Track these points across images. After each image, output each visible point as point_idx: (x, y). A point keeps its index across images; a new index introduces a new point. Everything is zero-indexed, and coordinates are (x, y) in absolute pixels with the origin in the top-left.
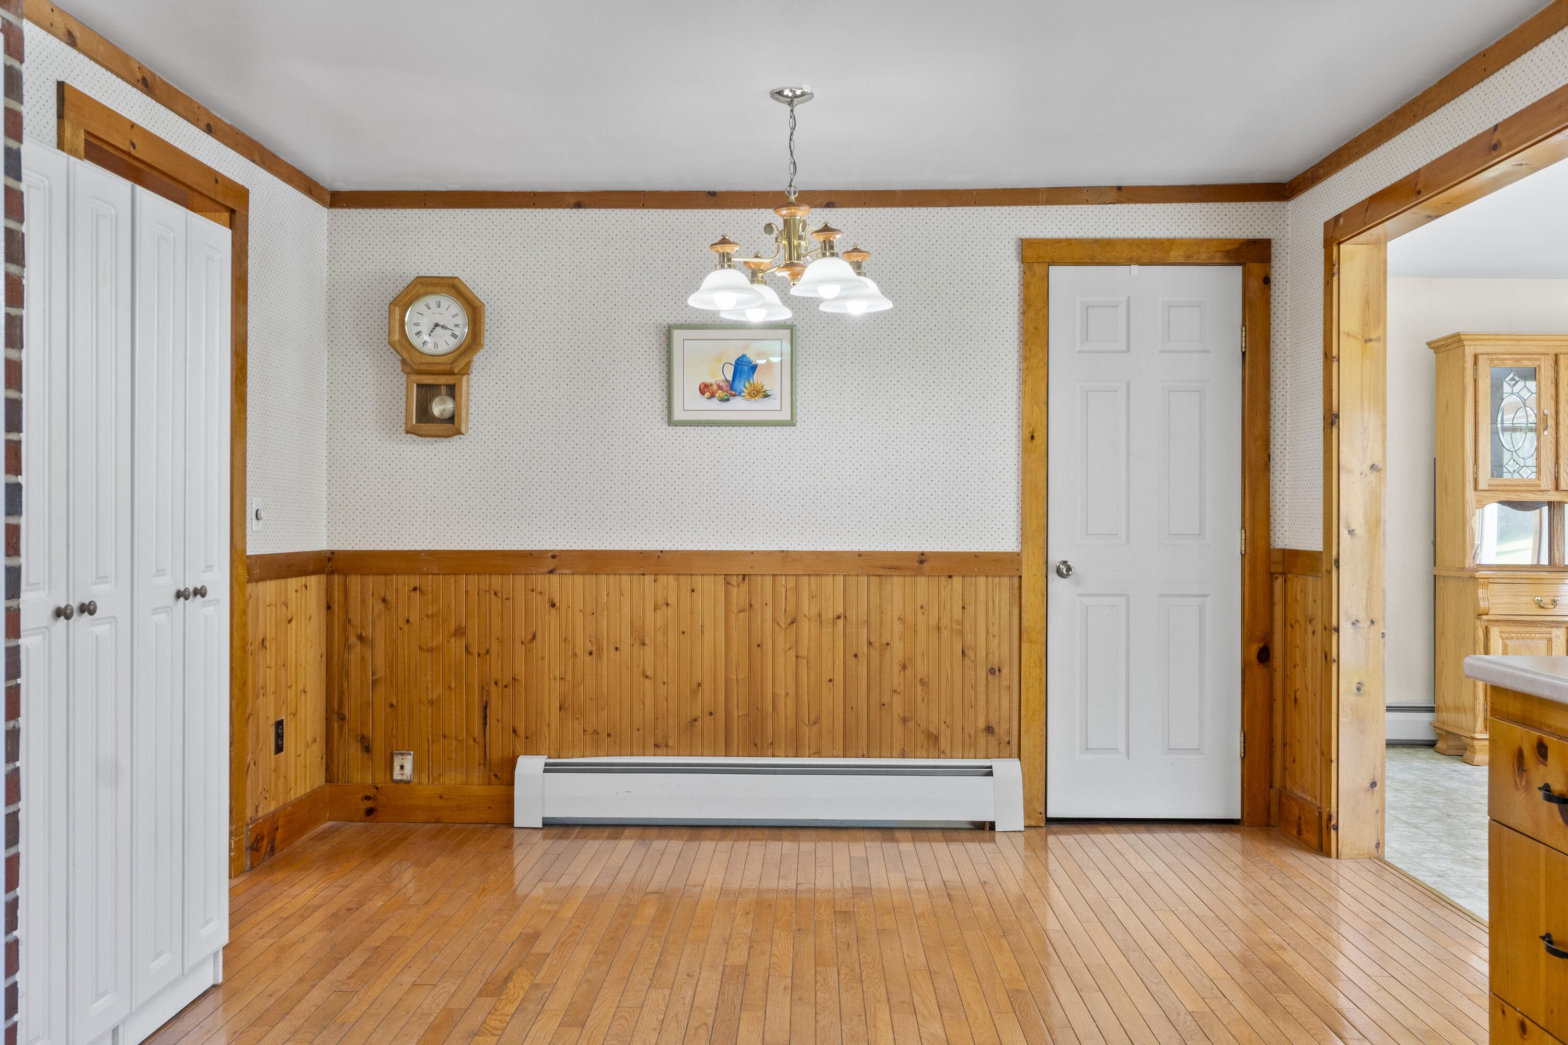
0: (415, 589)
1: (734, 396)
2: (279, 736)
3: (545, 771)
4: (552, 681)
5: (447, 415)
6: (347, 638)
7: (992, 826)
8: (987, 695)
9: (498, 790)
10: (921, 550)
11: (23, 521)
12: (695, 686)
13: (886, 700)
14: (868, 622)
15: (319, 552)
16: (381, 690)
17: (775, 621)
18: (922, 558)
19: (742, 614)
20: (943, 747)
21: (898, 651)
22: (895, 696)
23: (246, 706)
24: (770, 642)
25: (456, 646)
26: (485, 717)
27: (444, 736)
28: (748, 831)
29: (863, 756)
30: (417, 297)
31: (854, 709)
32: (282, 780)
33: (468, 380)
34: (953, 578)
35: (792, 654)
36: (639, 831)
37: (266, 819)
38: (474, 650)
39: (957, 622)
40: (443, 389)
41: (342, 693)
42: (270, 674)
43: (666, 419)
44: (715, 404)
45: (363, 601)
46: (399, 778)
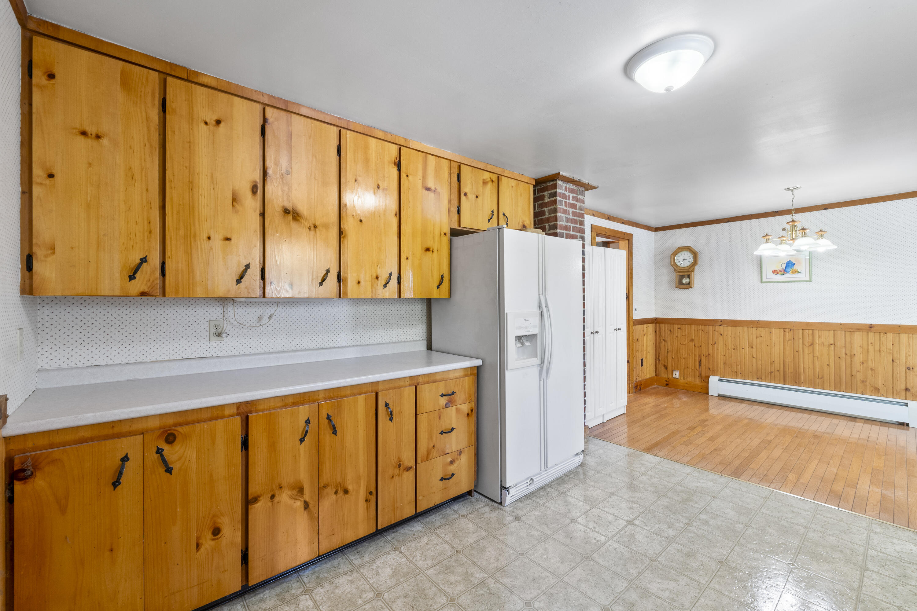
0: (679, 328)
1: (786, 273)
2: (642, 362)
3: (719, 381)
4: (721, 356)
5: (688, 283)
6: (660, 340)
7: (908, 425)
8: (906, 377)
9: (704, 384)
10: (871, 323)
11: (586, 317)
12: (772, 362)
13: (854, 373)
14: (845, 347)
15: (653, 318)
16: (670, 354)
17: (804, 344)
18: (871, 326)
19: (790, 341)
20: (882, 393)
21: (859, 358)
22: (858, 373)
23: (633, 354)
24: (802, 351)
25: (691, 344)
26: (700, 364)
27: (688, 368)
28: (792, 409)
29: (843, 392)
30: (679, 252)
31: (839, 375)
32: (643, 373)
33: (694, 273)
34: (887, 334)
35: (811, 355)
36: (750, 402)
37: (639, 382)
38: (697, 345)
39: (890, 349)
40: (686, 276)
41: (659, 354)
42: (640, 348)
43: (760, 281)
44: (778, 276)
45: (665, 331)
46: (675, 377)
